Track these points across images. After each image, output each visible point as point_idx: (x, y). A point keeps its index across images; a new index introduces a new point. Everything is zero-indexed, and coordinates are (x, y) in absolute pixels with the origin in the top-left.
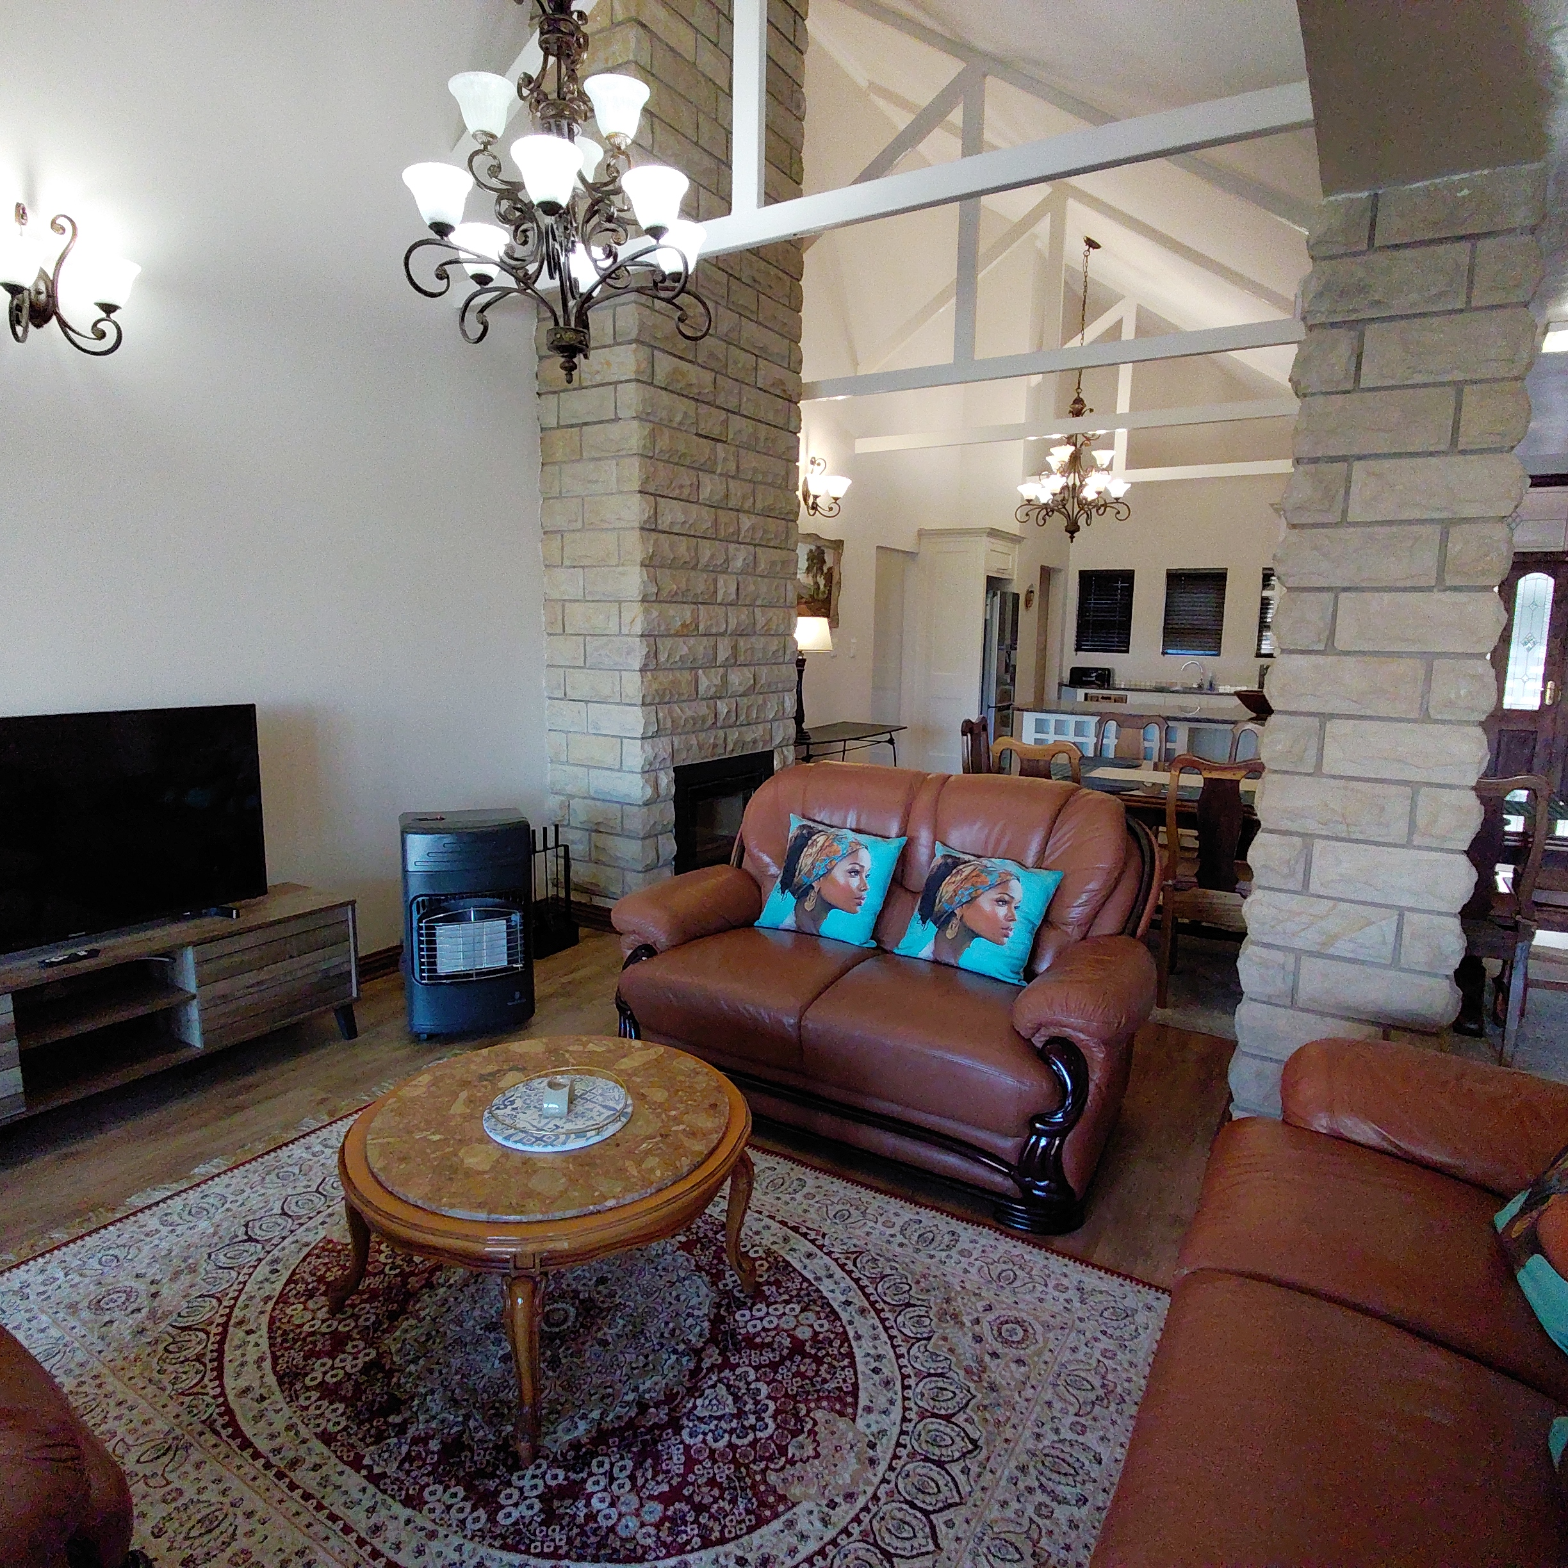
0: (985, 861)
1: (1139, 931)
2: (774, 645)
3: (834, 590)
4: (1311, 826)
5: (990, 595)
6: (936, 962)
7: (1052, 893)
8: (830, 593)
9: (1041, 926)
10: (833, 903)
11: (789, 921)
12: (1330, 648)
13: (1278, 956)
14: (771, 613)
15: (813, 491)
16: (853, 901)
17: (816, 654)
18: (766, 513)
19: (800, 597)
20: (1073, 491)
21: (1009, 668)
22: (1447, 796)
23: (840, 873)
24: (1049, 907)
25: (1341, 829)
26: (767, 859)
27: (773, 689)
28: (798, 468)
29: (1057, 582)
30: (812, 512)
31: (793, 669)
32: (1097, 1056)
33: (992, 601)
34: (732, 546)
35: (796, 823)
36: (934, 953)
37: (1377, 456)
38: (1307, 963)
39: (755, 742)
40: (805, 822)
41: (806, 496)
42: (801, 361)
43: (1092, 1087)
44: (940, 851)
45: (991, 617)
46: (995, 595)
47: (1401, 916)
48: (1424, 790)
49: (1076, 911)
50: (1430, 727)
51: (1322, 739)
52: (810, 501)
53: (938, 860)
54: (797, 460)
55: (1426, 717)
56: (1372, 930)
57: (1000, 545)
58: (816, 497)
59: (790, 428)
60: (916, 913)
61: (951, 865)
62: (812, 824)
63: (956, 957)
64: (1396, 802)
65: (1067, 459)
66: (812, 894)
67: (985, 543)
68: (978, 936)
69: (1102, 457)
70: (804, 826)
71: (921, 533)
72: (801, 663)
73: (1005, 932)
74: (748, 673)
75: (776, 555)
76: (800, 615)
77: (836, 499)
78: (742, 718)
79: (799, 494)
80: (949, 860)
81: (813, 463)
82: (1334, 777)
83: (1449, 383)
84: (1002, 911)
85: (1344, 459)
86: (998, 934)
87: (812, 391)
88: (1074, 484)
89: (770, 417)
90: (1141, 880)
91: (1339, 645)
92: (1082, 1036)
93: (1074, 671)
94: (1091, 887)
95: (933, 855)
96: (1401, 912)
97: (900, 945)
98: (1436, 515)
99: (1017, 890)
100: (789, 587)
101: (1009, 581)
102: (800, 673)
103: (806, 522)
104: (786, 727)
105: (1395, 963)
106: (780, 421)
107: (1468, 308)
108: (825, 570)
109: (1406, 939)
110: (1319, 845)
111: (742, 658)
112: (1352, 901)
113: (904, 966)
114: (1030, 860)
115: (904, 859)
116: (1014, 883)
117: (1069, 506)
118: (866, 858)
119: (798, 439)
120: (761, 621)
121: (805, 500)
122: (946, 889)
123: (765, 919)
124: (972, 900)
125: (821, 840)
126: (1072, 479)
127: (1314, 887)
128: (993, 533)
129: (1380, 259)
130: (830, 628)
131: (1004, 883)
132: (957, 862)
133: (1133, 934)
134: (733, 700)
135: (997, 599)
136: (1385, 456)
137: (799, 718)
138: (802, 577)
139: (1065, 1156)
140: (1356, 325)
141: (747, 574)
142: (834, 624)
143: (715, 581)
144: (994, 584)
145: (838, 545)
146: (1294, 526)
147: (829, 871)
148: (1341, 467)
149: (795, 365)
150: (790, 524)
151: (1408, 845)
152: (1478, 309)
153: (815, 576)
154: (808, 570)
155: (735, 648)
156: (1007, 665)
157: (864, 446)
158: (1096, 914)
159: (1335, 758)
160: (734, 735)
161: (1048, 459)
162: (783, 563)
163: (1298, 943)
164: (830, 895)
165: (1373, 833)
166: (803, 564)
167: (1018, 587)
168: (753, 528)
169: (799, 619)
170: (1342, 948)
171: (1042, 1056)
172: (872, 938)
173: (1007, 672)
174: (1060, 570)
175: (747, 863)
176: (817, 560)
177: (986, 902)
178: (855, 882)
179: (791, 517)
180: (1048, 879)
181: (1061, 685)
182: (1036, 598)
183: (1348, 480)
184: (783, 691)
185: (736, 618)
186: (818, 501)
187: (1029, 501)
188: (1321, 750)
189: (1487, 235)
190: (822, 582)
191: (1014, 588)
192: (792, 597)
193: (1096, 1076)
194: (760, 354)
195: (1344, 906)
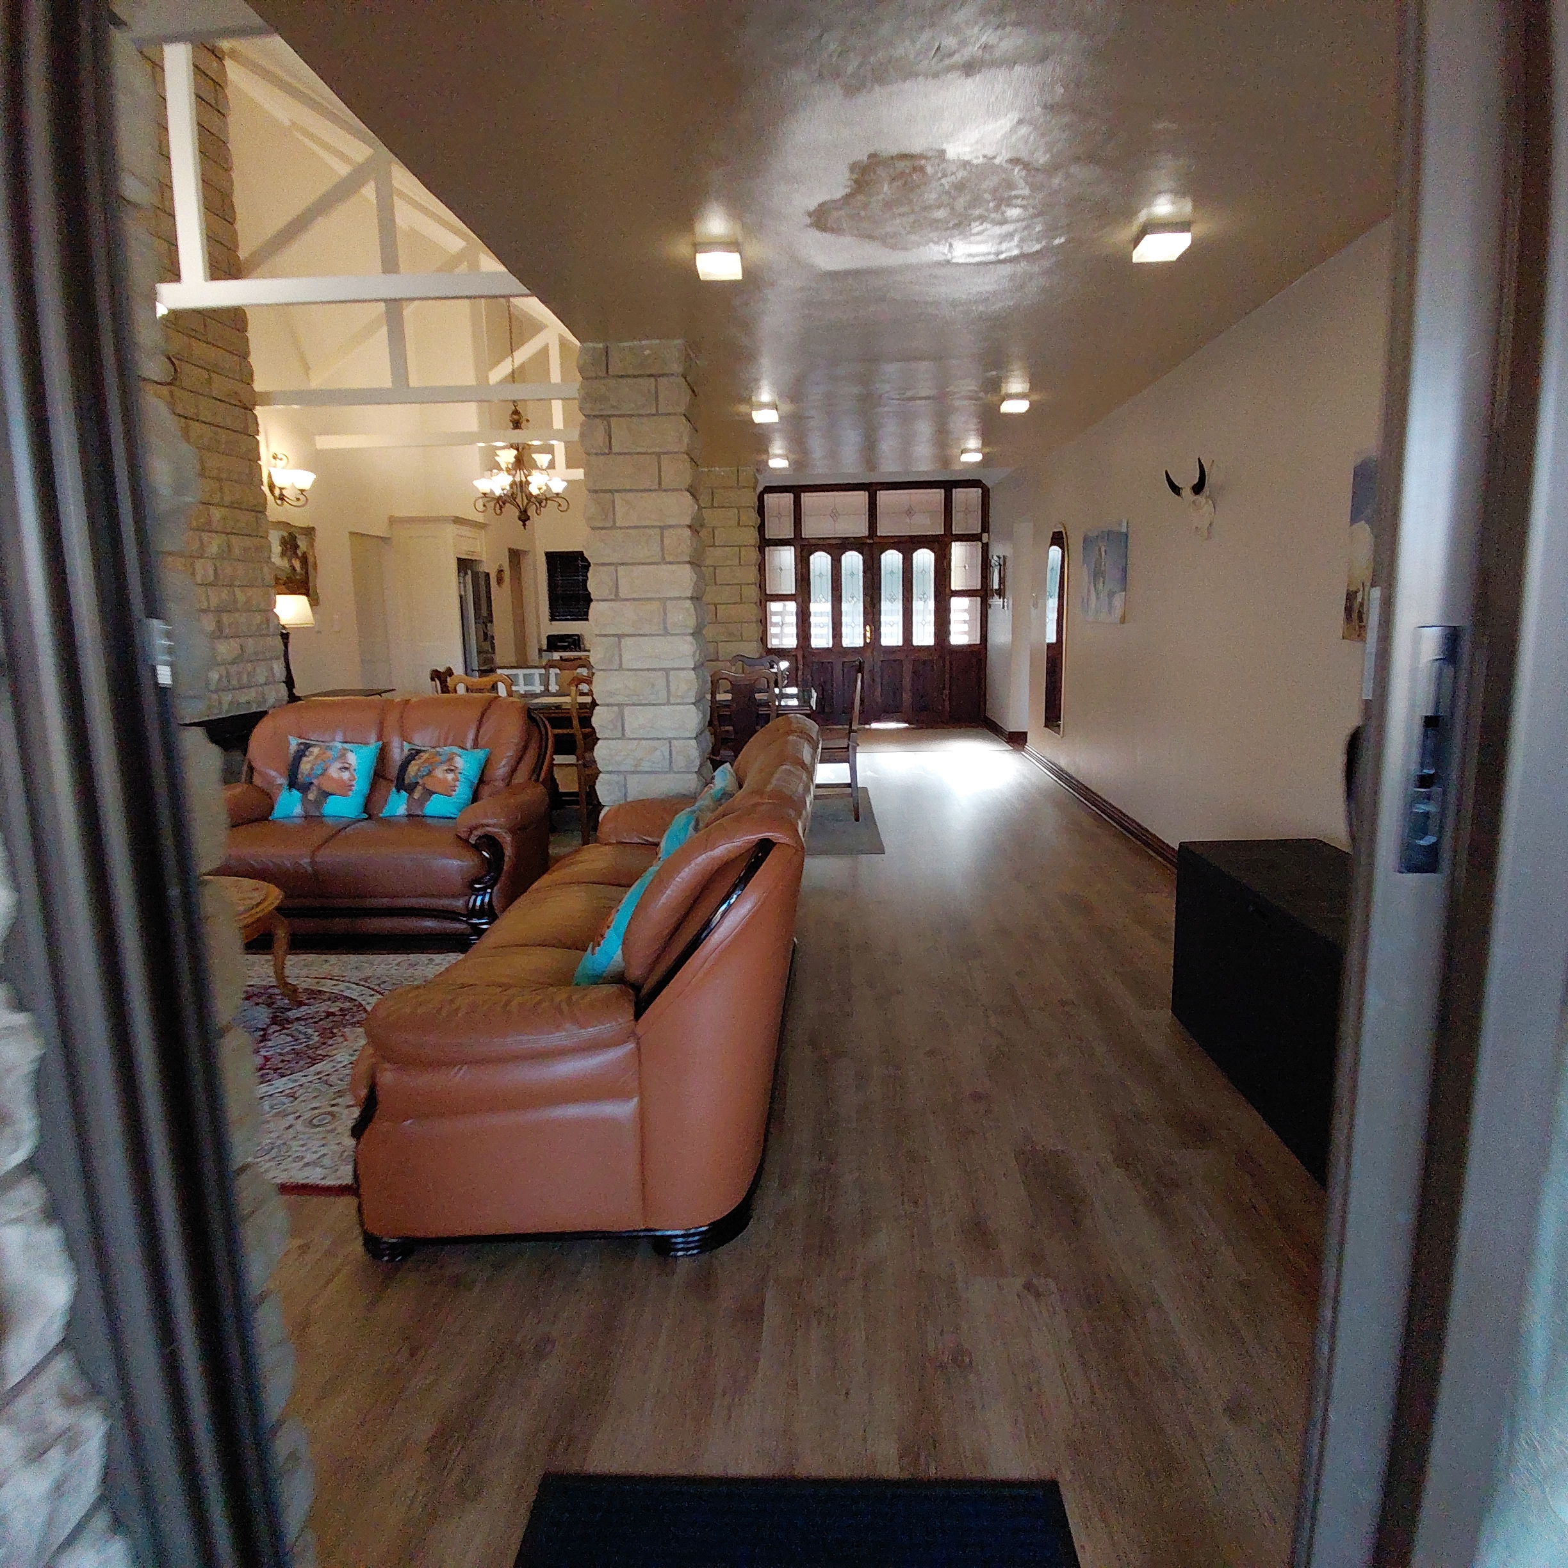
0: (438, 749)
1: (541, 780)
2: (258, 618)
3: (310, 569)
4: (620, 699)
5: (462, 575)
6: (409, 816)
7: (483, 761)
8: (307, 573)
9: (478, 784)
10: (330, 790)
11: (298, 810)
12: (617, 598)
13: (615, 777)
14: (250, 592)
15: (278, 483)
16: (345, 789)
17: (299, 629)
18: (234, 506)
19: (277, 579)
20: (521, 487)
21: (487, 637)
22: (683, 674)
23: (334, 771)
24: (483, 771)
25: (635, 699)
26: (273, 773)
27: (261, 656)
28: (260, 466)
29: (526, 564)
30: (279, 502)
31: (279, 640)
32: (507, 840)
33: (464, 580)
34: (205, 535)
35: (294, 743)
36: (407, 810)
37: (625, 490)
38: (630, 778)
39: (248, 703)
40: (303, 741)
41: (272, 487)
42: (252, 375)
43: (506, 859)
44: (407, 746)
45: (465, 591)
46: (466, 574)
47: (670, 743)
48: (672, 672)
49: (501, 769)
50: (669, 638)
51: (620, 650)
52: (277, 492)
53: (406, 752)
54: (259, 459)
55: (666, 633)
56: (658, 753)
57: (465, 531)
58: (281, 489)
59: (249, 432)
60: (394, 789)
61: (415, 754)
62: (308, 742)
63: (422, 810)
64: (659, 680)
65: (512, 460)
66: (313, 788)
67: (451, 530)
68: (434, 793)
69: (542, 459)
70: (301, 743)
71: (392, 521)
72: (285, 637)
73: (453, 788)
74: (234, 644)
75: (248, 542)
76: (279, 594)
77: (302, 491)
78: (234, 682)
79: (265, 489)
80: (413, 752)
81: (275, 458)
82: (628, 670)
83: (654, 453)
84: (450, 776)
85: (610, 491)
86: (448, 791)
87: (267, 399)
88: (521, 481)
89: (229, 422)
90: (540, 748)
91: (621, 595)
92: (497, 830)
93: (550, 638)
94: (509, 754)
95: (402, 750)
96: (670, 740)
97: (384, 811)
98: (656, 524)
99: (459, 762)
100: (266, 569)
101: (481, 561)
102: (286, 645)
103: (274, 511)
104: (277, 691)
105: (671, 770)
106: (239, 426)
107: (657, 414)
108: (300, 555)
109: (674, 753)
110: (627, 710)
111: (227, 631)
112: (647, 739)
113: (389, 822)
114: (469, 744)
115: (382, 756)
116: (457, 759)
117: (519, 500)
118: (352, 758)
119: (258, 442)
120: (241, 597)
121: (272, 491)
122: (412, 770)
123: (278, 813)
124: (430, 773)
125: (316, 751)
126: (520, 476)
127: (628, 733)
128: (458, 521)
129: (612, 383)
130: (311, 606)
131: (450, 759)
132: (418, 752)
133: (537, 780)
134: (222, 668)
135: (469, 577)
136: (631, 491)
137: (290, 682)
138: (277, 560)
139: (495, 903)
140: (606, 418)
141: (224, 559)
142: (314, 602)
143: (192, 564)
144: (464, 565)
145: (310, 532)
146: (593, 528)
147: (325, 770)
148: (608, 495)
149: (248, 377)
150: (259, 515)
151: (668, 703)
152: (662, 414)
153: (290, 561)
154: (283, 554)
155: (219, 623)
156: (485, 634)
157: (324, 443)
158: (514, 771)
159: (628, 659)
160: (227, 698)
161: (496, 458)
162: (257, 549)
163: (623, 768)
164: (327, 787)
165: (652, 698)
166: (277, 548)
167: (489, 566)
168: (224, 519)
169: (278, 596)
170: (645, 766)
171: (477, 848)
172: (364, 812)
173: (485, 639)
174: (529, 551)
175: (257, 780)
176: (290, 545)
177: (439, 773)
178: (346, 775)
179: (260, 509)
180: (481, 754)
181: (540, 651)
182: (507, 575)
183: (613, 502)
184: (271, 659)
185: (216, 597)
186: (284, 492)
187: (485, 494)
188: (620, 656)
189: (663, 375)
190: (297, 564)
191: (485, 568)
192: (269, 578)
193: (508, 851)
194: (212, 369)
195: (643, 742)
